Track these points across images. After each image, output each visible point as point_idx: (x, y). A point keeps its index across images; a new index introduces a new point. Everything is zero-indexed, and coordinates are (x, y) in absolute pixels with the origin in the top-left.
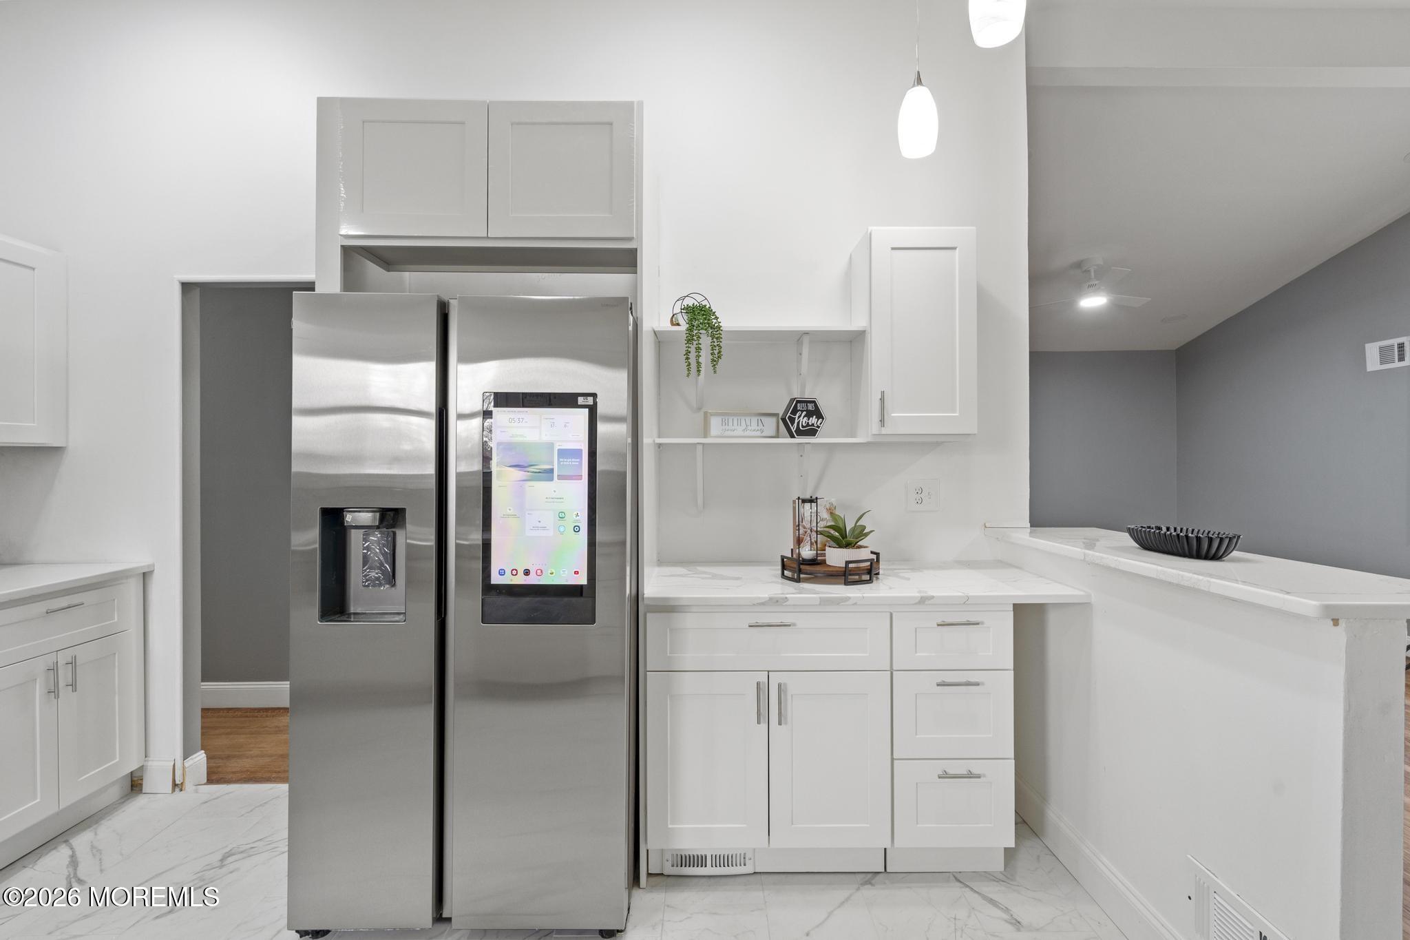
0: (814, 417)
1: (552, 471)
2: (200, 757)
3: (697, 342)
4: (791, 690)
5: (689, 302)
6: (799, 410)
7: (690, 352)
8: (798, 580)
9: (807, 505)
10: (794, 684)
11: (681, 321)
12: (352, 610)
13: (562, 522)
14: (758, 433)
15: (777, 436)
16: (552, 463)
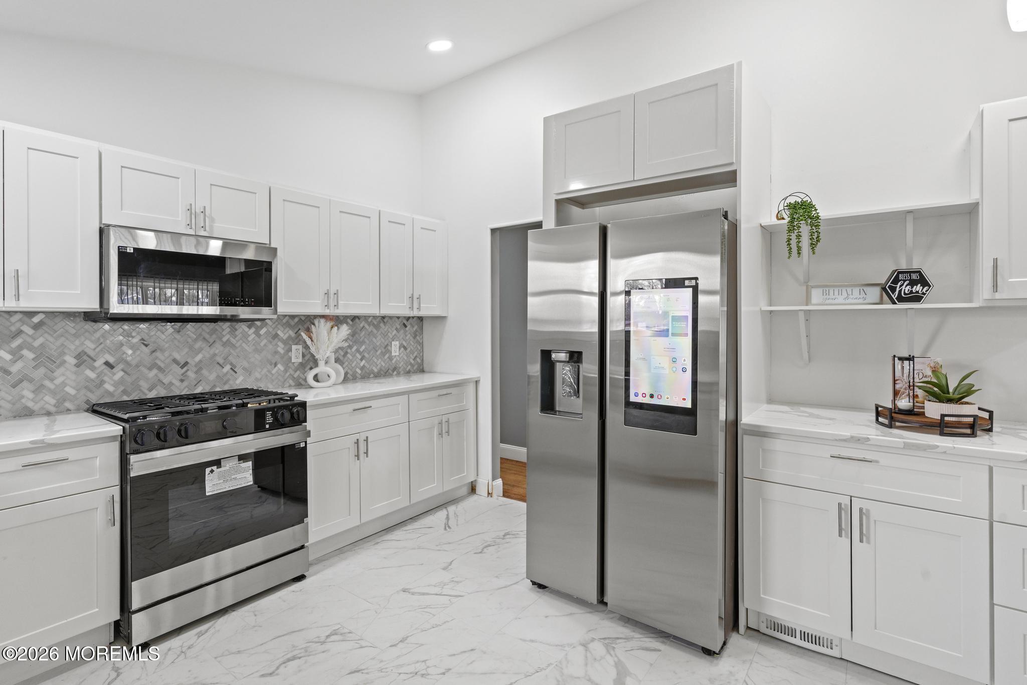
0: (919, 285)
1: (668, 330)
2: (499, 481)
3: (797, 231)
4: (874, 515)
5: (792, 200)
6: (901, 280)
7: (791, 240)
8: (890, 426)
9: (906, 363)
10: (876, 511)
11: (785, 216)
12: (557, 409)
13: (674, 365)
14: (861, 301)
15: (881, 303)
16: (668, 325)
